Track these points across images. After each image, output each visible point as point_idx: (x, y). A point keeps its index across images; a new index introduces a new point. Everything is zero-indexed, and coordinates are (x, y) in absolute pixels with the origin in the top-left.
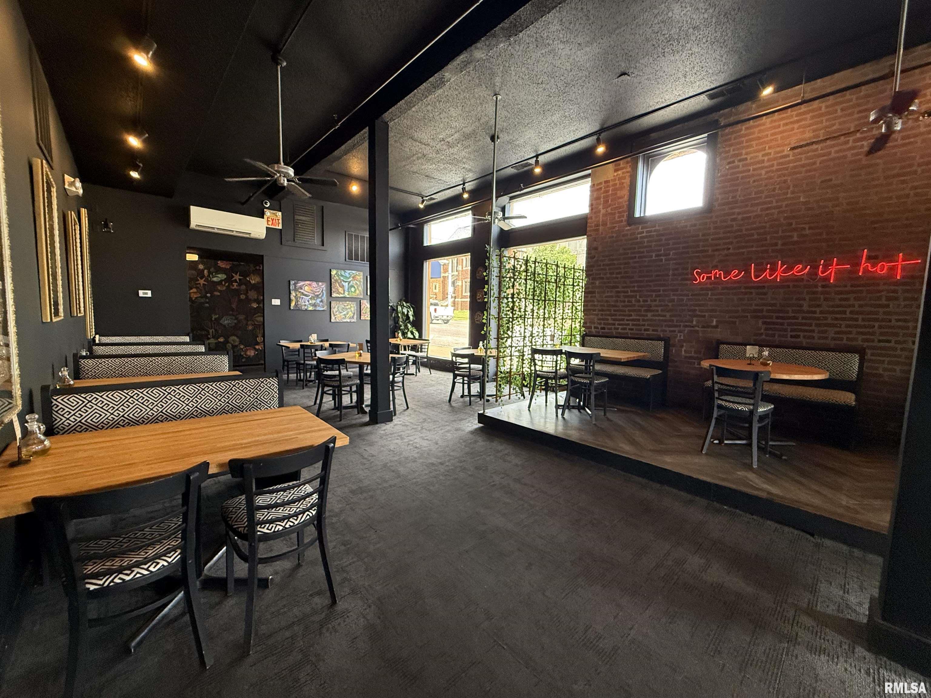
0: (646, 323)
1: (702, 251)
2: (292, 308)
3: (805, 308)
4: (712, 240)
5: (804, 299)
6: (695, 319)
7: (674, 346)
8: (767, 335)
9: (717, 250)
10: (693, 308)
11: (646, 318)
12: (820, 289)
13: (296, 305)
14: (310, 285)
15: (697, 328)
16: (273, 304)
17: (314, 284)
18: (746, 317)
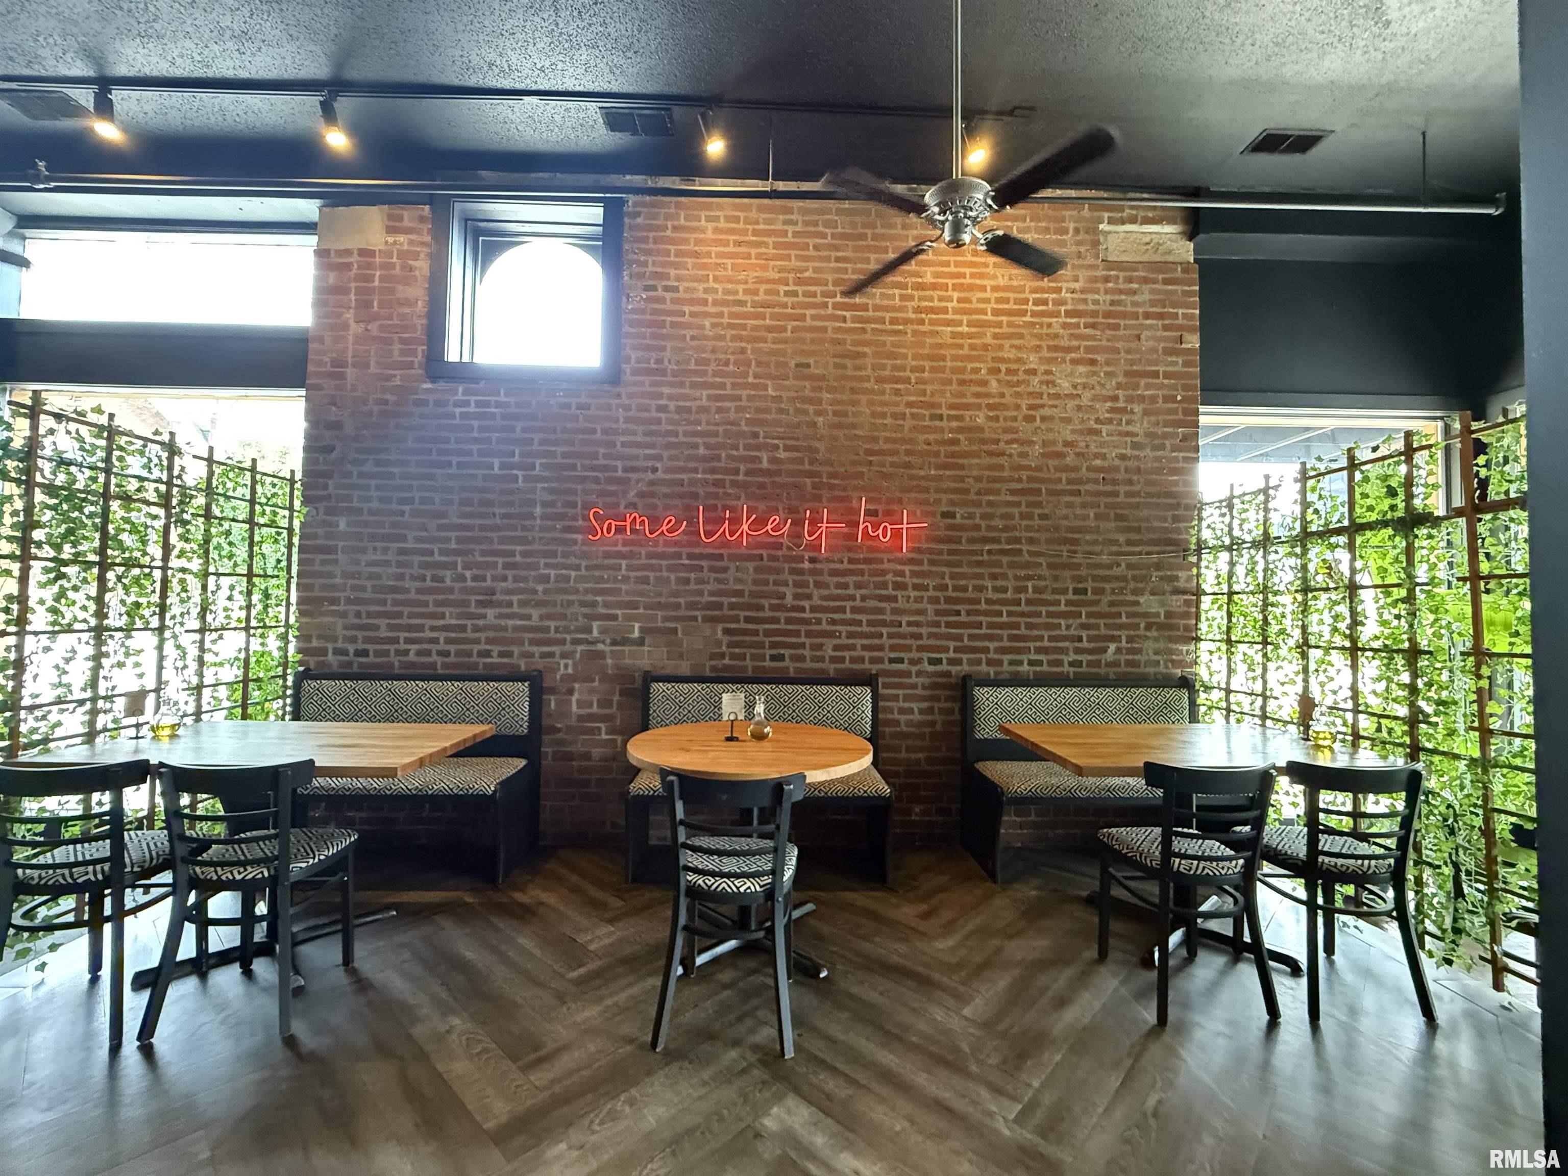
1: (606, 468)
3: (789, 600)
4: (623, 444)
5: (786, 584)
6: (595, 625)
7: (552, 691)
10: (589, 598)
18: (695, 618)
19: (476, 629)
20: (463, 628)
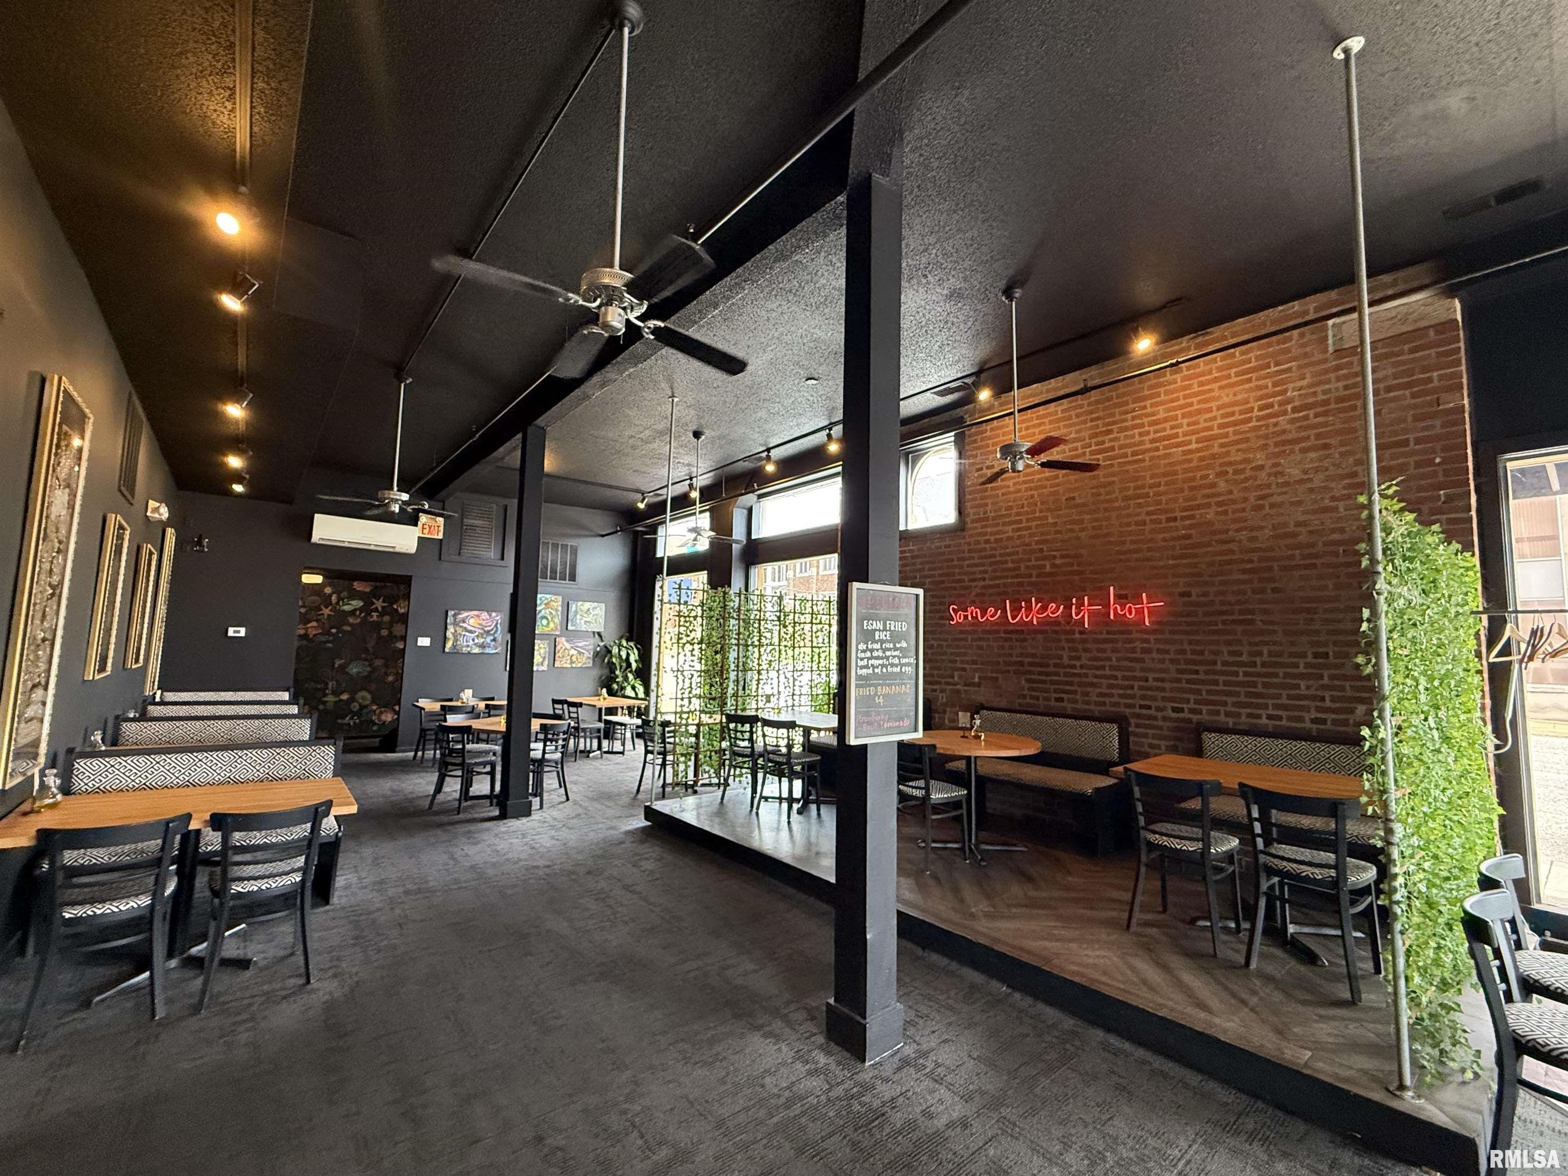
1: (959, 581)
2: (447, 650)
3: (1066, 660)
4: (968, 566)
5: (1063, 648)
6: (956, 674)
7: (936, 711)
8: (1032, 697)
9: (974, 580)
10: (952, 658)
12: (1077, 636)
13: (454, 646)
14: (478, 616)
15: (958, 687)
16: (419, 644)
17: (485, 615)
18: (1009, 671)
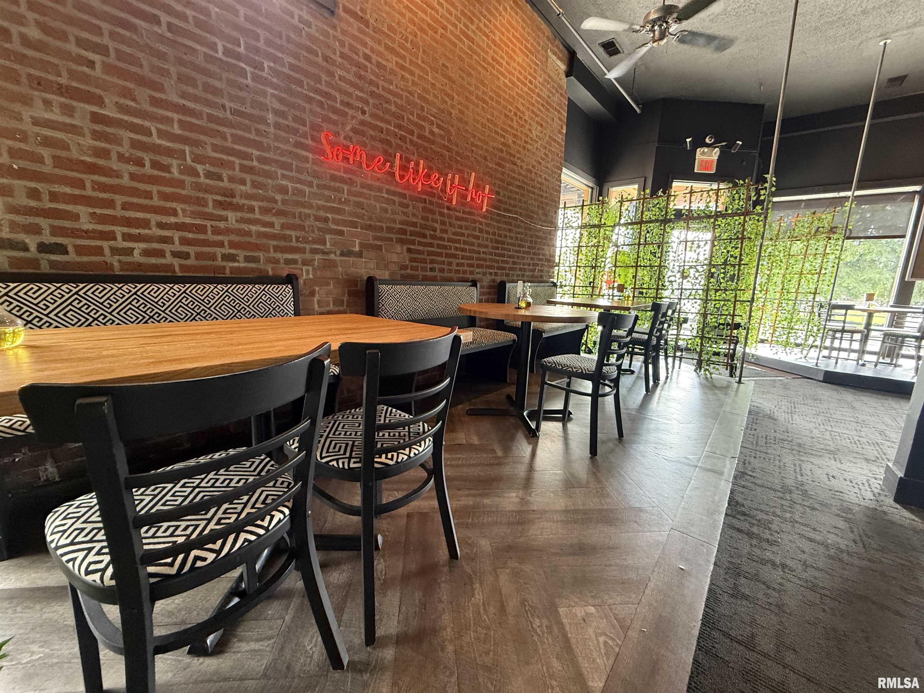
0: (225, 239)
3: (438, 233)
5: (437, 222)
6: (328, 237)
9: (348, 105)
11: (222, 225)
12: (446, 211)
19: (217, 231)
20: (202, 229)
